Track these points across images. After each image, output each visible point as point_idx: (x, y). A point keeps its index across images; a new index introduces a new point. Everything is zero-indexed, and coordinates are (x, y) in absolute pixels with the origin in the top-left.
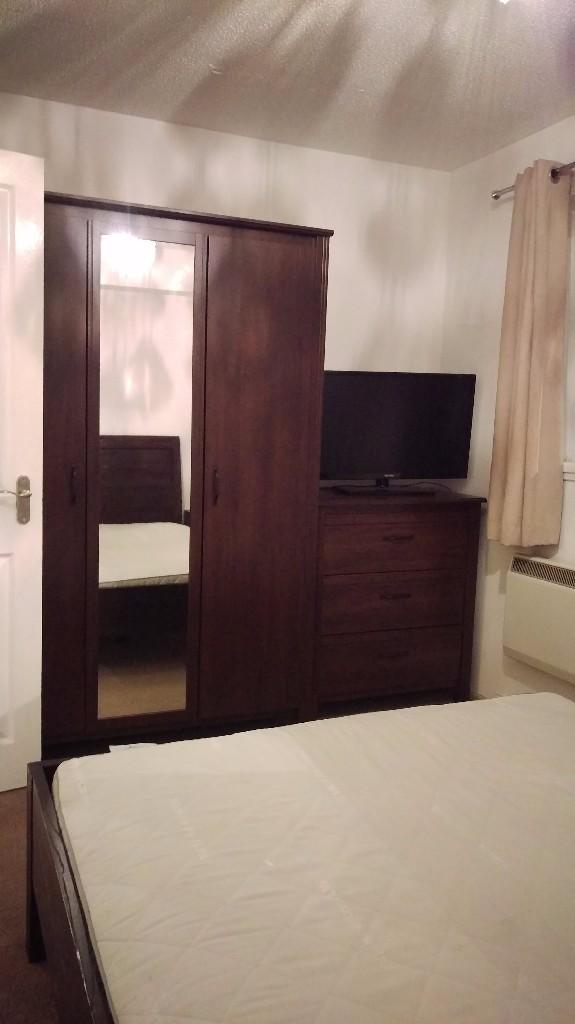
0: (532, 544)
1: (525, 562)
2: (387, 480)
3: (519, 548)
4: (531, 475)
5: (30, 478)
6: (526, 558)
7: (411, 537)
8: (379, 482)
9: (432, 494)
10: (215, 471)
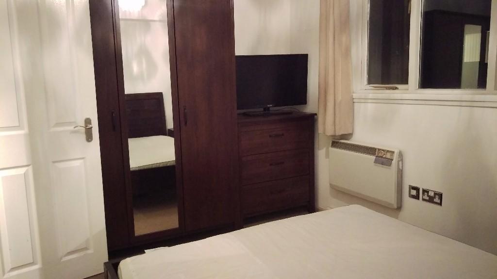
0: (340, 134)
1: (337, 143)
2: (269, 108)
3: (334, 136)
4: (338, 101)
5: (91, 119)
6: (338, 141)
7: (283, 135)
8: (265, 109)
9: (290, 113)
10: (185, 109)
